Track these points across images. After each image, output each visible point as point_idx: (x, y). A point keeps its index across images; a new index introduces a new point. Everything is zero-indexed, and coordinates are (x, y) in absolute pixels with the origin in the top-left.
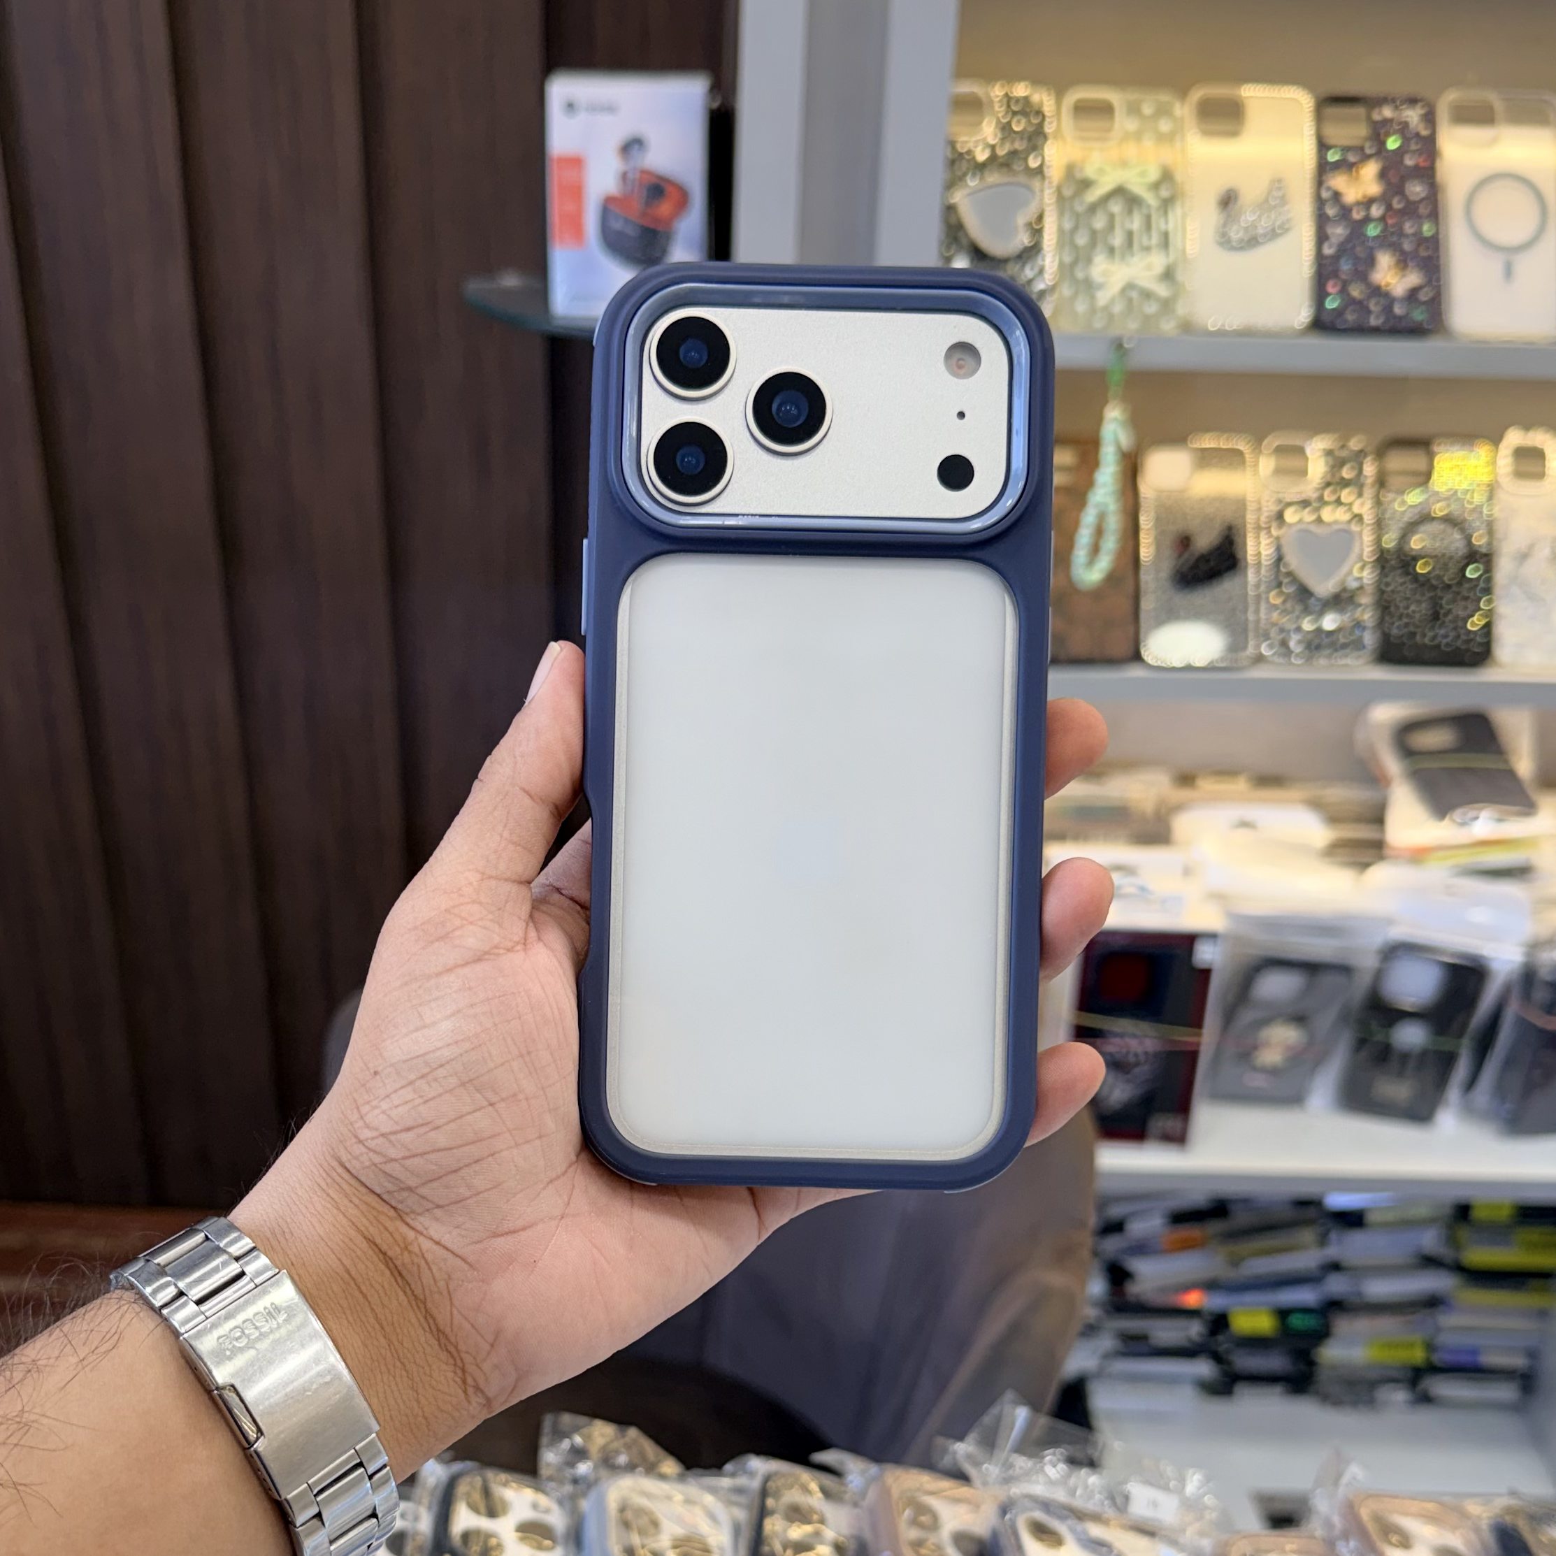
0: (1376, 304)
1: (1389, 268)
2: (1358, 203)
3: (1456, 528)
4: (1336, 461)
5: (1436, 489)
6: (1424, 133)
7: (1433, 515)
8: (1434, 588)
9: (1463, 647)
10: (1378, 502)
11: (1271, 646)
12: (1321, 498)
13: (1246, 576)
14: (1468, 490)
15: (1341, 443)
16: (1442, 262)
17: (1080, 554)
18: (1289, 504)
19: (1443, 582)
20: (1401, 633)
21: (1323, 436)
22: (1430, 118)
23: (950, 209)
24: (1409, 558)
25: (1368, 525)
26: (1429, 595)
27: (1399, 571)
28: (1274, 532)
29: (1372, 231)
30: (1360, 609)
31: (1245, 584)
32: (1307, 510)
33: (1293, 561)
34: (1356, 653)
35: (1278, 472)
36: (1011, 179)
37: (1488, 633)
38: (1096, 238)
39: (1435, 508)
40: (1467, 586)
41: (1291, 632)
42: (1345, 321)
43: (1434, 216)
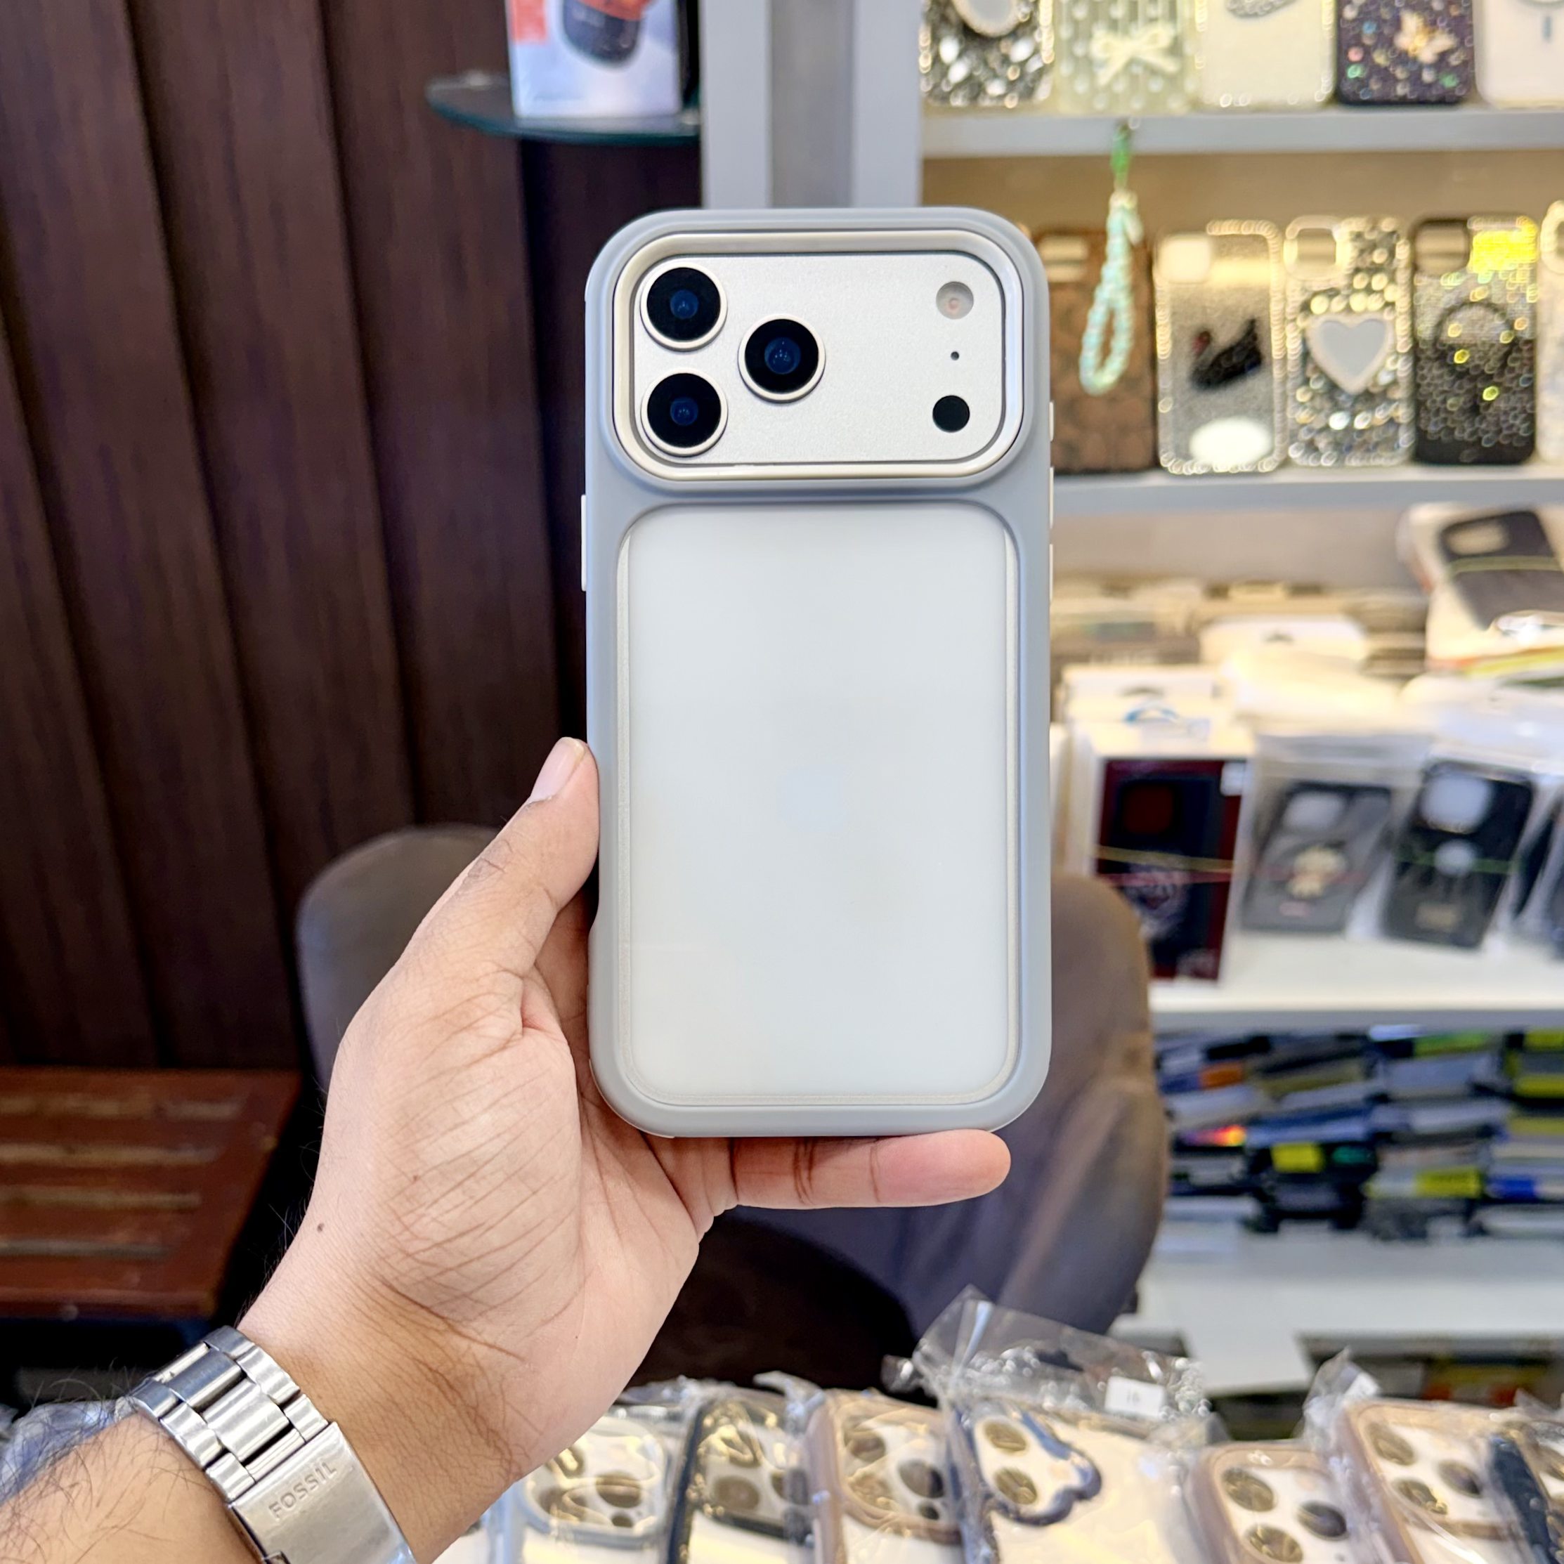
0: (1403, 71)
1: (1418, 33)
3: (1497, 315)
4: (1366, 246)
5: (1475, 271)
7: (1472, 300)
8: (1473, 379)
9: (1506, 442)
10: (1412, 289)
11: (1297, 449)
12: (1350, 286)
13: (1271, 373)
14: (1510, 271)
15: (1371, 226)
16: (1475, 22)
17: (1089, 356)
18: (1315, 294)
19: (1483, 372)
20: (1438, 429)
21: (1351, 220)
24: (1445, 348)
25: (1401, 314)
26: (1467, 386)
27: (1436, 364)
28: (1301, 323)
30: (1394, 405)
31: (1272, 379)
32: (1336, 299)
33: (1320, 354)
34: (1389, 453)
35: (1301, 258)
37: (1532, 427)
38: (1096, 10)
39: (1474, 292)
40: (1509, 376)
41: (1319, 432)
42: (1368, 91)
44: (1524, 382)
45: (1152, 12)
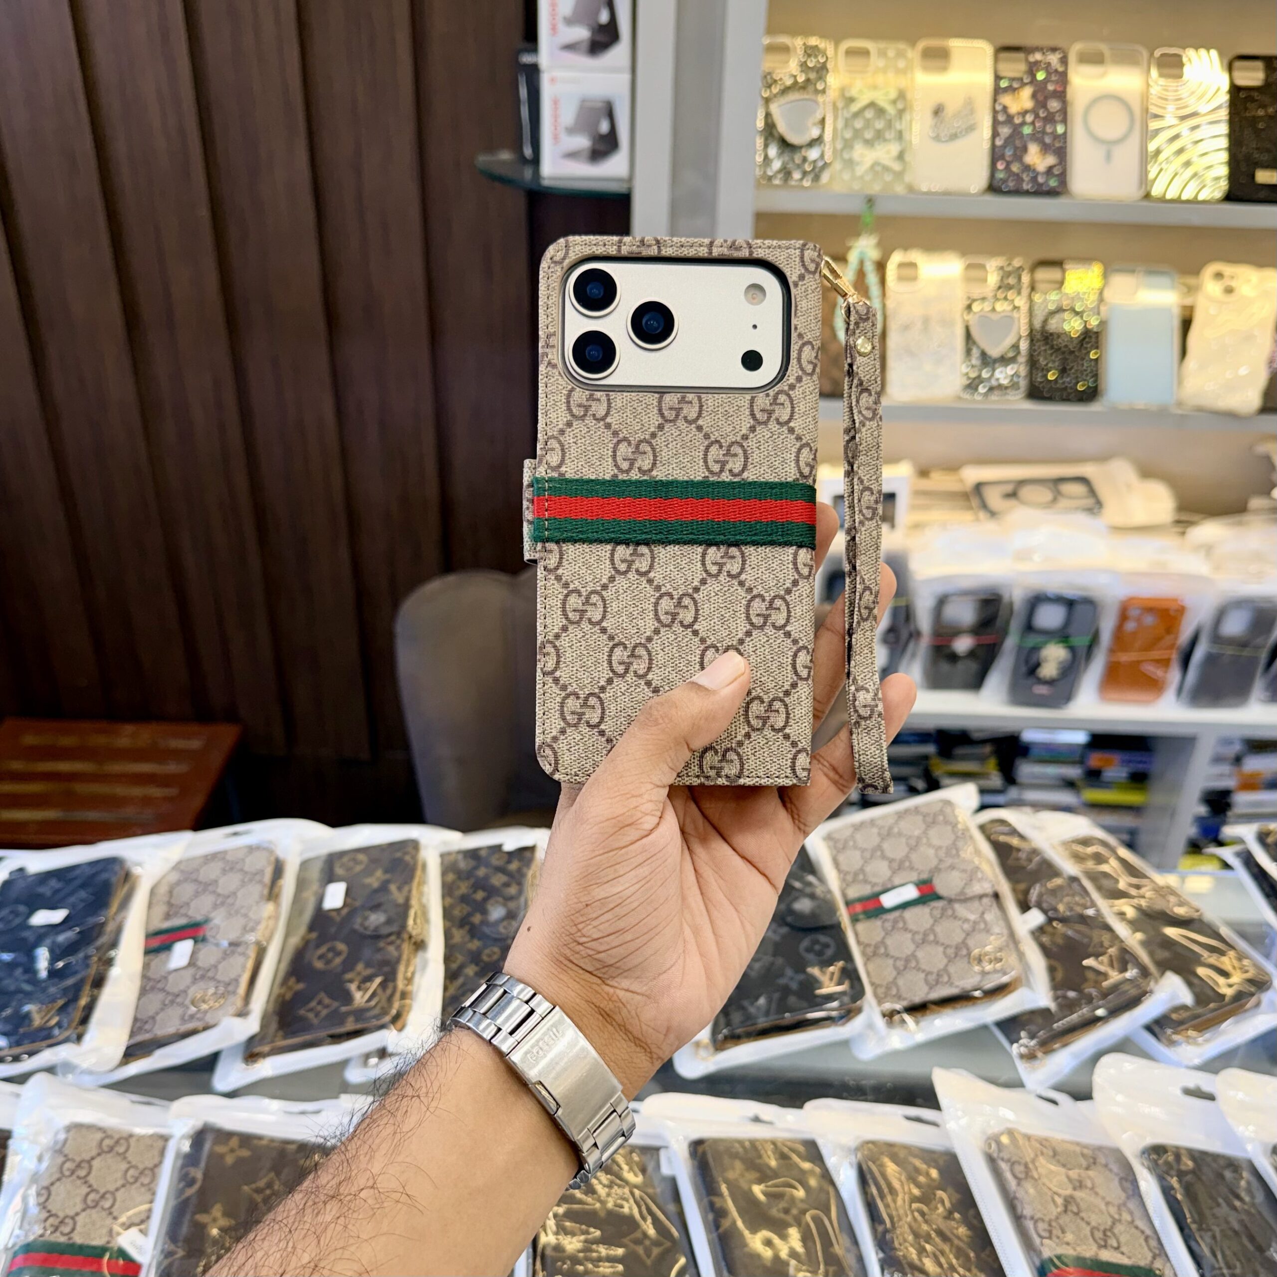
0: (1028, 175)
1: (1036, 153)
2: (1019, 114)
3: (1078, 316)
4: (1005, 274)
5: (1067, 292)
6: (1061, 69)
7: (1064, 307)
8: (1063, 353)
9: (1081, 390)
10: (1031, 300)
14: (1085, 293)
15: (1008, 262)
16: (1068, 150)
18: (974, 300)
20: (1042, 380)
21: (996, 258)
22: (1064, 61)
23: (768, 115)
24: (1048, 335)
25: (1023, 314)
26: (1060, 357)
27: (1041, 343)
28: (965, 318)
29: (1027, 130)
30: (1018, 365)
32: (987, 304)
33: (977, 335)
34: (1014, 392)
35: (968, 280)
36: (806, 96)
37: (1096, 381)
38: (857, 134)
39: (1065, 303)
40: (1084, 352)
41: (974, 379)
42: (1007, 186)
43: (1064, 121)
44: (1092, 355)
45: (888, 135)
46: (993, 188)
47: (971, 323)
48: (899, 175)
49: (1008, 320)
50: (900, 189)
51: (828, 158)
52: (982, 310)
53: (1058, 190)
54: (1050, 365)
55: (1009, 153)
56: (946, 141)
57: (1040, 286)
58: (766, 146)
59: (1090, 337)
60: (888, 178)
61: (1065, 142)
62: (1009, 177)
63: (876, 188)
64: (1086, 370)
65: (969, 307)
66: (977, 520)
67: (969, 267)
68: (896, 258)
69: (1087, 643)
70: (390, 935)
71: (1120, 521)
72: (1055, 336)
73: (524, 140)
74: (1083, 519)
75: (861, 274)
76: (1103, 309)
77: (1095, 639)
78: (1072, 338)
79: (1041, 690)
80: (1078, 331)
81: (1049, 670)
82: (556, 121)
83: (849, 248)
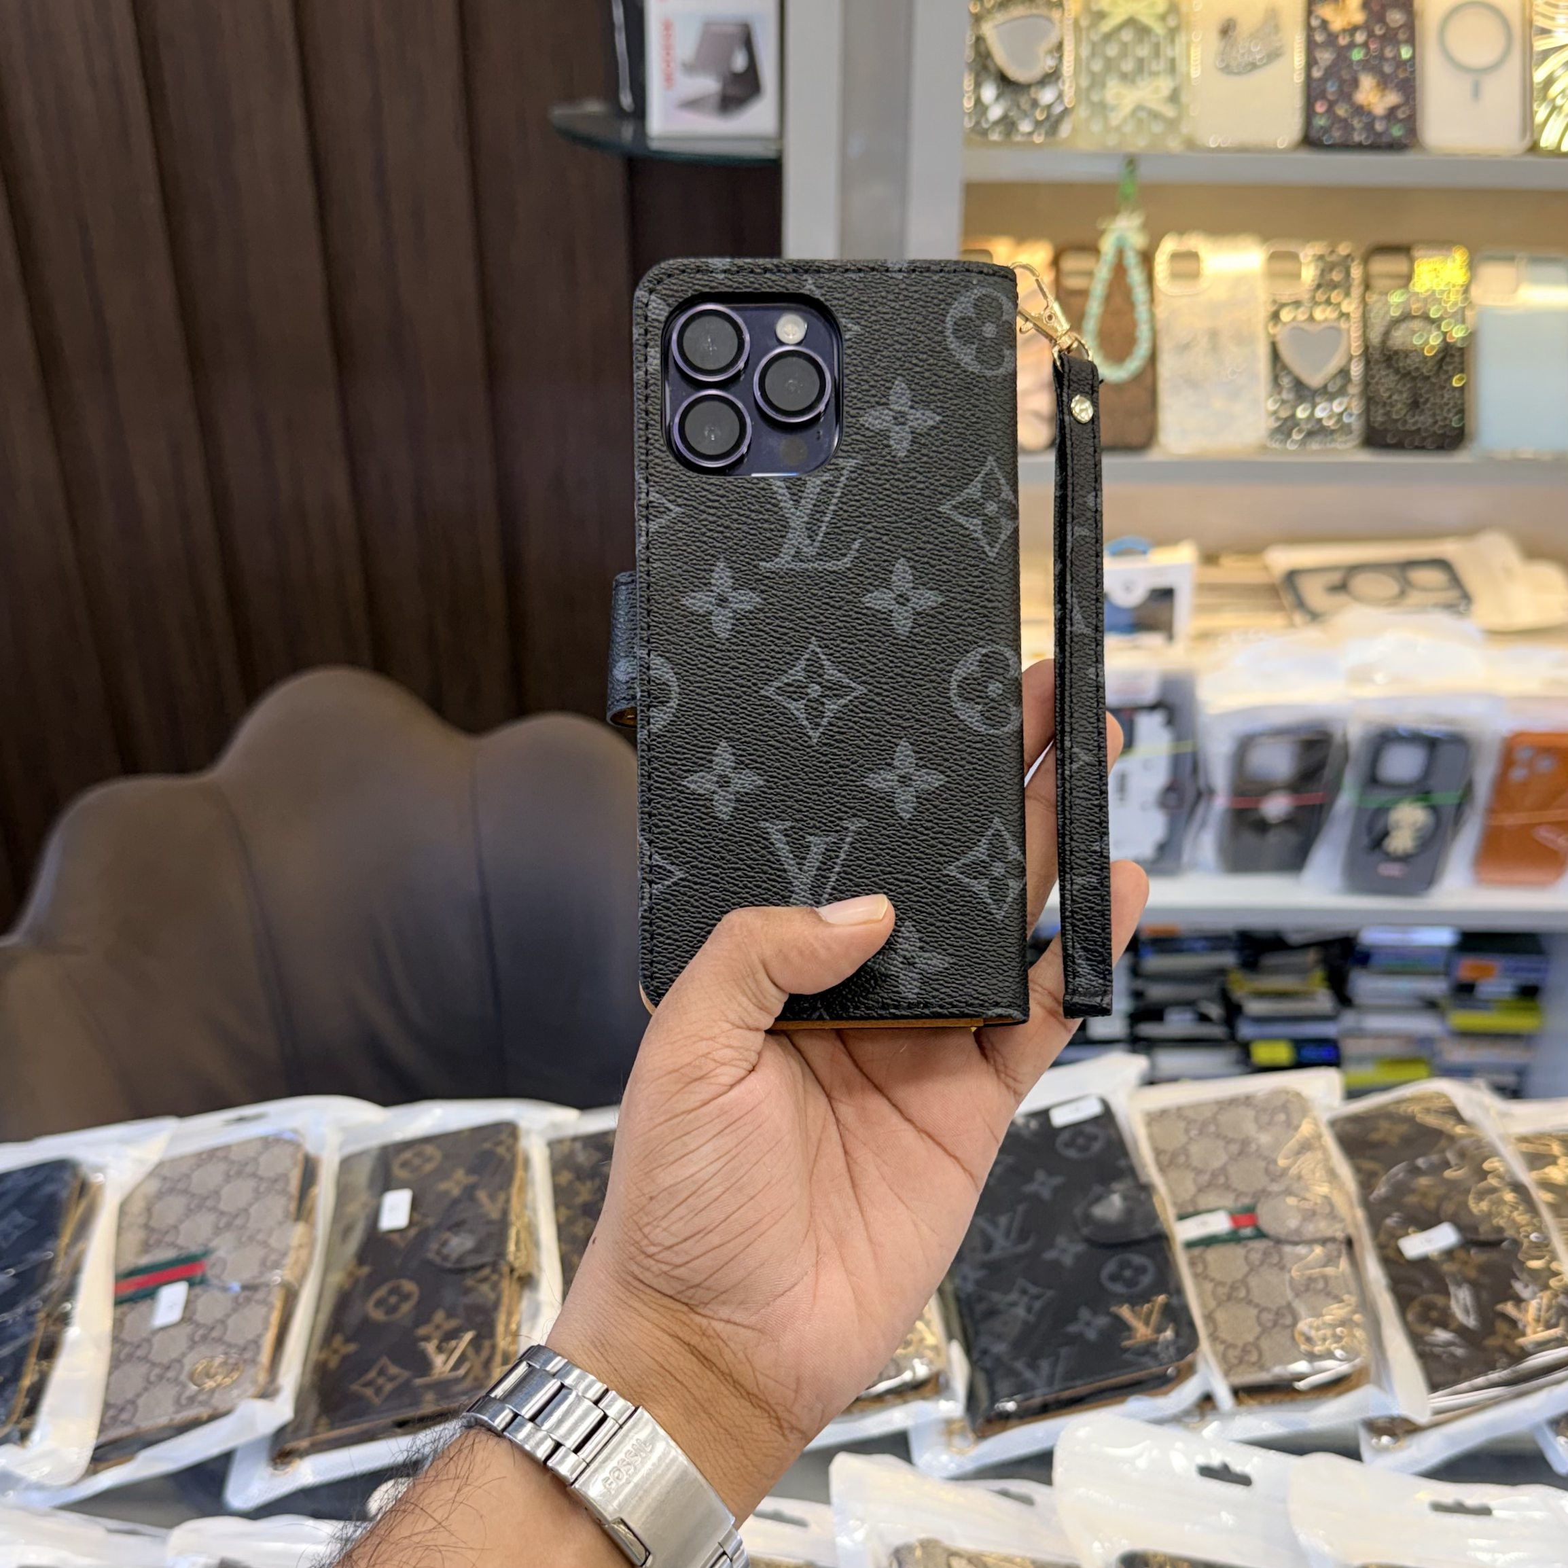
0: (1359, 122)
1: (1371, 89)
2: (1344, 31)
3: (1434, 326)
4: (1326, 266)
5: (1417, 290)
7: (1413, 313)
8: (1414, 379)
9: (1441, 432)
10: (1364, 303)
14: (1444, 291)
15: (1330, 249)
16: (1418, 83)
18: (1283, 305)
19: (1422, 373)
20: (1384, 420)
21: (1314, 243)
23: (979, 40)
24: (1392, 353)
25: (1354, 323)
26: (1409, 385)
27: (1384, 365)
28: (1271, 329)
29: (1357, 55)
30: (1349, 398)
32: (1302, 309)
33: (1287, 355)
34: (1344, 438)
35: (1272, 275)
36: (1035, 11)
37: (1462, 419)
38: (1110, 65)
39: (1415, 307)
40: (1444, 377)
41: (1286, 420)
42: (1331, 137)
43: (1411, 41)
44: (1456, 383)
45: (1155, 67)
46: (1310, 140)
47: (1278, 338)
48: (1172, 124)
49: (1333, 332)
50: (1174, 144)
51: (1068, 100)
52: (1294, 319)
53: (1404, 141)
54: (1395, 397)
55: (1331, 88)
56: (1239, 73)
57: (1379, 284)
58: (978, 85)
59: (1452, 356)
60: (1157, 128)
61: (1413, 72)
62: (1333, 124)
63: (1139, 144)
64: (1447, 404)
65: (1275, 316)
66: (1292, 625)
67: (1274, 257)
68: (1169, 245)
69: (1456, 801)
70: (482, 1266)
71: (1498, 621)
72: (1402, 355)
73: (621, 84)
74: (1444, 619)
75: (1120, 270)
76: (1468, 313)
77: (1468, 791)
78: (1426, 357)
79: (1392, 870)
80: (1433, 347)
81: (1401, 841)
82: (668, 54)
83: (1102, 233)
